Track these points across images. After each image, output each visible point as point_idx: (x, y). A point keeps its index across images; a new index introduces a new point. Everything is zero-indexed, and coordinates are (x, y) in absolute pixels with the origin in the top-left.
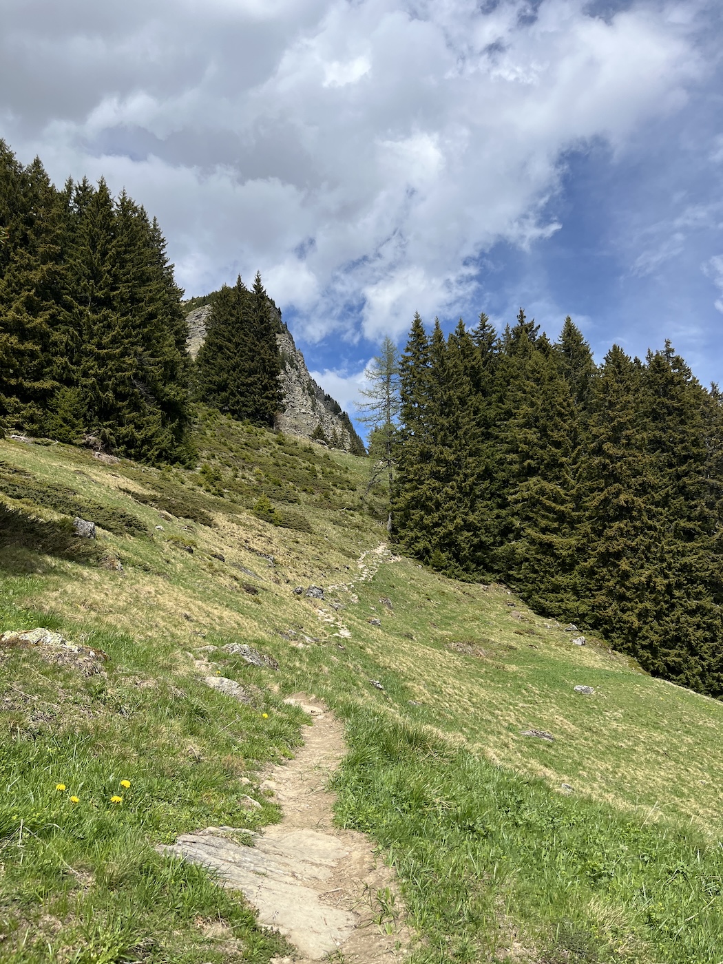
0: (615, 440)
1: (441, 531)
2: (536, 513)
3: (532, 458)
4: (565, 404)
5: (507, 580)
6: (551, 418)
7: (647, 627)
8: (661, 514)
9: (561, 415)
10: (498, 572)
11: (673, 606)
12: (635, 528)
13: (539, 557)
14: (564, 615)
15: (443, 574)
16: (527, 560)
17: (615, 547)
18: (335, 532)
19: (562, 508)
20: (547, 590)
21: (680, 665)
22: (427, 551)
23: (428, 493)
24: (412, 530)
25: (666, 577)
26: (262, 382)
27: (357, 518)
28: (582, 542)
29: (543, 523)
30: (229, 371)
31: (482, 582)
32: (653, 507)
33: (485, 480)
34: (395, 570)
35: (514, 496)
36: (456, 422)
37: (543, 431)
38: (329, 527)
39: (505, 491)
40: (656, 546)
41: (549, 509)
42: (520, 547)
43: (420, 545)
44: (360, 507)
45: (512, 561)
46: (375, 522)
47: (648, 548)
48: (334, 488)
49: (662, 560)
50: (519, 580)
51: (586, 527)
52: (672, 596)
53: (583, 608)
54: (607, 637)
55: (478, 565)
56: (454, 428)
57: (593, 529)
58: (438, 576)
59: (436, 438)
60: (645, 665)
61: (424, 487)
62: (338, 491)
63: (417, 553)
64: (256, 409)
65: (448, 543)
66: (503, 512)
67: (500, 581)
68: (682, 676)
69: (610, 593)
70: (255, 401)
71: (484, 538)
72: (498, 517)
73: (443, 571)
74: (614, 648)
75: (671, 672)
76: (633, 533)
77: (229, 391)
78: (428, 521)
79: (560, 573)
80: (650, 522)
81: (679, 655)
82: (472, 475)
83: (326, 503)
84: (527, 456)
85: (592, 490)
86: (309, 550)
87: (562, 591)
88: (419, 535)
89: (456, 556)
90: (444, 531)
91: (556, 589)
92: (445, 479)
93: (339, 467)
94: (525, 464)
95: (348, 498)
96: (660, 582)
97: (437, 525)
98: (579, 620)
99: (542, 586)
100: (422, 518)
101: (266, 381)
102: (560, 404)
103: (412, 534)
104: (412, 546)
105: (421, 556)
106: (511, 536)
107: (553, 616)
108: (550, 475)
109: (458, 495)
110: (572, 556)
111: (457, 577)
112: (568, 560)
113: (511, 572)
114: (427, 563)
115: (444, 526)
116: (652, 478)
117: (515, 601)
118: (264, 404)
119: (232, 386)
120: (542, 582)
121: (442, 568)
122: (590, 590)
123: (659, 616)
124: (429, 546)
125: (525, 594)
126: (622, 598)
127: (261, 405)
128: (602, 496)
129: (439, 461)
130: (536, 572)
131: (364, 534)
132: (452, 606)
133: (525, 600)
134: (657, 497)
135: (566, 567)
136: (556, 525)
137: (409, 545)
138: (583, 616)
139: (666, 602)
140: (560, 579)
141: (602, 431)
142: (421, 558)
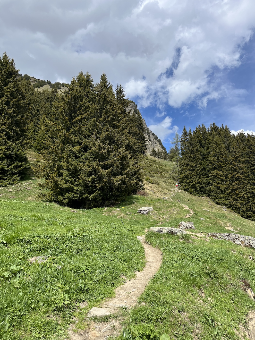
0: (235, 161)
1: (192, 184)
2: (216, 179)
3: (215, 165)
4: (223, 151)
5: (209, 196)
6: (220, 155)
7: (242, 207)
8: (247, 179)
9: (222, 154)
10: (207, 194)
11: (249, 202)
12: (240, 183)
13: (216, 190)
14: (222, 204)
16: (214, 191)
17: (235, 188)
18: (165, 184)
19: (222, 178)
21: (251, 216)
23: (188, 174)
24: (184, 184)
25: (248, 195)
27: (170, 181)
28: (227, 186)
29: (218, 182)
31: (202, 196)
32: (245, 178)
33: (203, 170)
34: (180, 194)
35: (211, 175)
36: (195, 156)
37: (218, 158)
38: (163, 183)
39: (209, 173)
40: (245, 187)
41: (219, 178)
42: (212, 187)
43: (186, 187)
44: (170, 177)
45: (210, 191)
46: (174, 181)
47: (243, 188)
48: (163, 172)
49: (247, 191)
50: (212, 196)
51: (228, 183)
52: (249, 199)
53: (227, 202)
54: (233, 209)
55: (202, 192)
56: (195, 157)
57: (230, 183)
58: (191, 195)
59: (190, 160)
60: (242, 216)
61: (187, 173)
62: (164, 173)
63: (186, 189)
65: (194, 187)
66: (208, 179)
67: (207, 196)
68: (251, 218)
69: (234, 199)
71: (203, 185)
72: (207, 180)
74: (234, 212)
75: (249, 217)
76: (240, 184)
78: (188, 181)
79: (222, 194)
80: (244, 181)
81: (250, 213)
82: (200, 169)
83: (161, 177)
84: (214, 164)
85: (230, 173)
86: (160, 189)
88: (186, 185)
89: (196, 190)
90: (193, 184)
91: (221, 198)
92: (192, 171)
93: (163, 166)
94: (213, 166)
95: (167, 175)
96: (246, 196)
98: (226, 205)
99: (217, 197)
100: (187, 181)
102: (222, 151)
103: (184, 185)
106: (210, 185)
107: (220, 204)
108: (220, 169)
109: (196, 175)
110: (225, 190)
113: (210, 194)
114: (188, 192)
116: (245, 171)
117: (211, 201)
120: (217, 196)
121: (192, 193)
122: (229, 198)
123: (245, 204)
125: (213, 199)
126: (237, 200)
128: (232, 175)
129: (191, 166)
130: (216, 194)
131: (172, 185)
132: (194, 202)
133: (213, 201)
134: (246, 175)
135: (223, 192)
136: (221, 182)
137: (184, 187)
138: (227, 204)
139: (247, 201)
140: (221, 195)
141: (232, 158)
142: (187, 191)
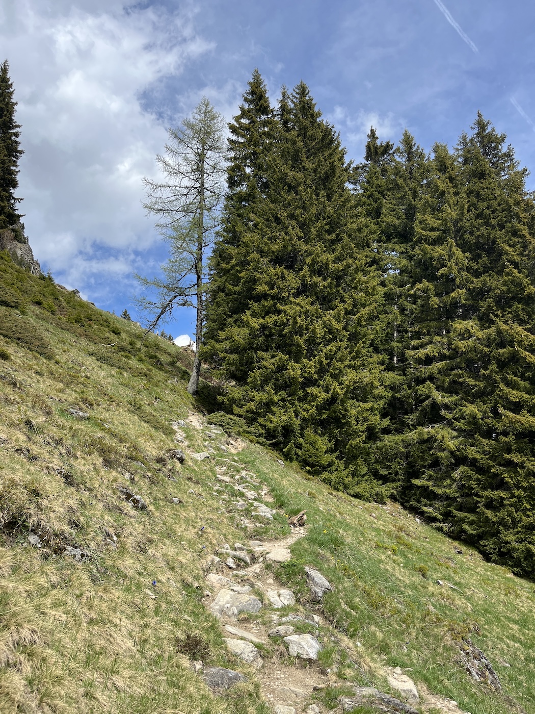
1: (319, 394)
10: (394, 480)
24: (259, 388)
44: (136, 351)
46: (165, 376)
62: (95, 326)
63: (270, 435)
65: (330, 419)
78: (292, 372)
83: (79, 328)
88: (275, 398)
89: (340, 447)
90: (324, 395)
103: (259, 396)
105: (279, 442)
111: (346, 488)
115: (323, 386)
124: (296, 422)
137: (254, 417)
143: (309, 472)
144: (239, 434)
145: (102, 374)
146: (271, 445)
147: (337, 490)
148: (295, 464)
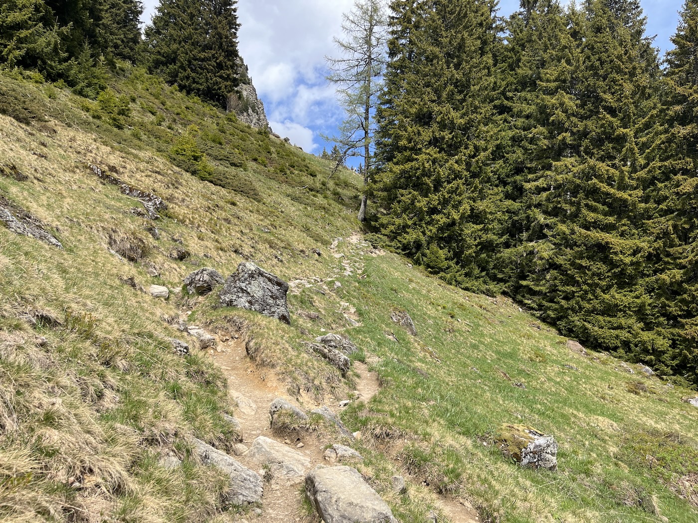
1: (442, 219)
5: (516, 294)
10: (505, 281)
14: (626, 350)
15: (441, 278)
16: (556, 267)
18: (293, 209)
20: (594, 311)
22: (418, 245)
23: (427, 165)
24: (398, 216)
26: (217, 59)
27: (320, 200)
28: (656, 245)
30: (180, 43)
31: (486, 292)
38: (286, 201)
39: (520, 177)
43: (411, 236)
44: (323, 191)
45: (527, 267)
46: (341, 208)
48: (291, 168)
50: (541, 293)
55: (482, 269)
58: (435, 281)
61: (421, 158)
62: (296, 172)
63: (405, 247)
64: (208, 87)
65: (449, 237)
70: (207, 79)
73: (442, 274)
77: (179, 64)
78: (422, 203)
79: (617, 287)
83: (282, 177)
87: (619, 314)
88: (410, 223)
89: (457, 256)
90: (444, 220)
91: (610, 310)
92: (452, 148)
95: (309, 180)
97: (433, 211)
98: (653, 359)
99: (586, 305)
100: (414, 200)
101: (221, 58)
103: (398, 221)
104: (399, 238)
105: (411, 252)
107: (607, 349)
111: (458, 283)
112: (630, 270)
114: (417, 262)
115: (445, 214)
118: (217, 83)
119: (182, 58)
120: (585, 298)
121: (441, 270)
124: (423, 239)
125: (550, 314)
127: (214, 84)
130: (575, 283)
131: (332, 218)
136: (611, 220)
137: (394, 236)
138: (661, 354)
142: (409, 255)
143: (431, 273)
144: (383, 247)
145: (292, 209)
146: (405, 254)
147: (451, 284)
148: (422, 267)
